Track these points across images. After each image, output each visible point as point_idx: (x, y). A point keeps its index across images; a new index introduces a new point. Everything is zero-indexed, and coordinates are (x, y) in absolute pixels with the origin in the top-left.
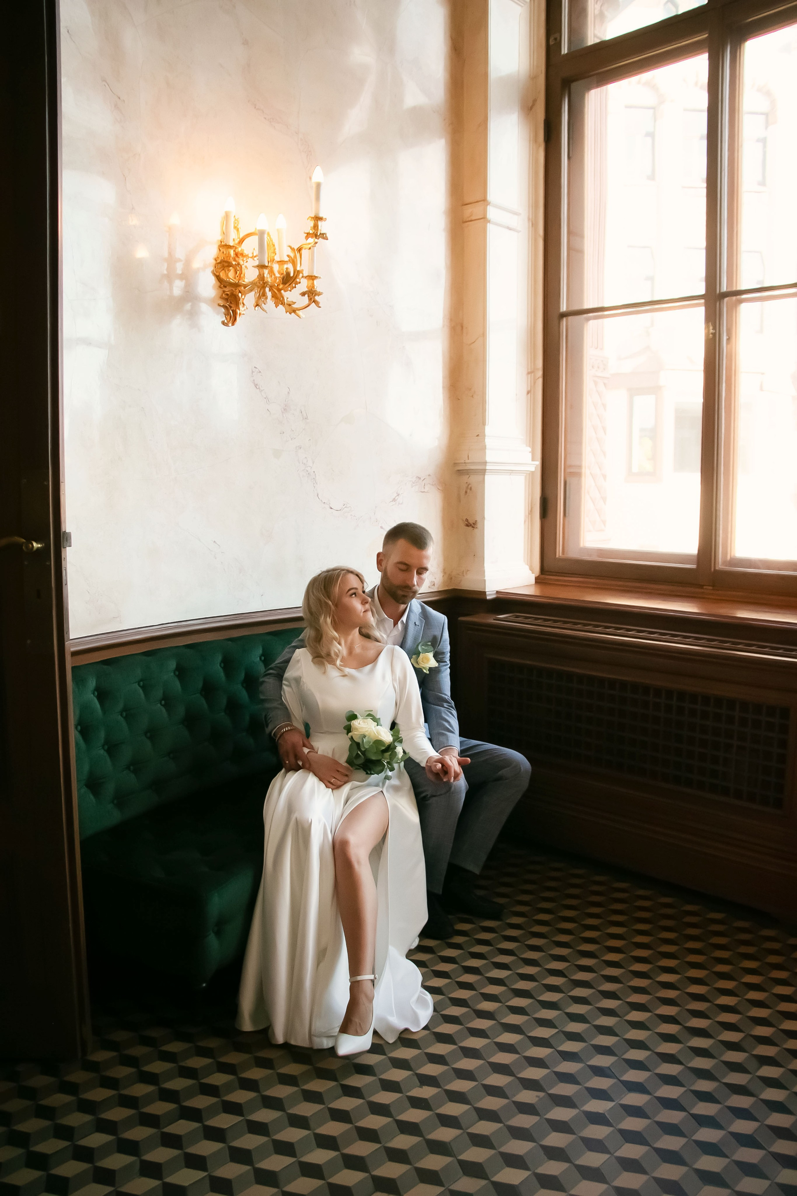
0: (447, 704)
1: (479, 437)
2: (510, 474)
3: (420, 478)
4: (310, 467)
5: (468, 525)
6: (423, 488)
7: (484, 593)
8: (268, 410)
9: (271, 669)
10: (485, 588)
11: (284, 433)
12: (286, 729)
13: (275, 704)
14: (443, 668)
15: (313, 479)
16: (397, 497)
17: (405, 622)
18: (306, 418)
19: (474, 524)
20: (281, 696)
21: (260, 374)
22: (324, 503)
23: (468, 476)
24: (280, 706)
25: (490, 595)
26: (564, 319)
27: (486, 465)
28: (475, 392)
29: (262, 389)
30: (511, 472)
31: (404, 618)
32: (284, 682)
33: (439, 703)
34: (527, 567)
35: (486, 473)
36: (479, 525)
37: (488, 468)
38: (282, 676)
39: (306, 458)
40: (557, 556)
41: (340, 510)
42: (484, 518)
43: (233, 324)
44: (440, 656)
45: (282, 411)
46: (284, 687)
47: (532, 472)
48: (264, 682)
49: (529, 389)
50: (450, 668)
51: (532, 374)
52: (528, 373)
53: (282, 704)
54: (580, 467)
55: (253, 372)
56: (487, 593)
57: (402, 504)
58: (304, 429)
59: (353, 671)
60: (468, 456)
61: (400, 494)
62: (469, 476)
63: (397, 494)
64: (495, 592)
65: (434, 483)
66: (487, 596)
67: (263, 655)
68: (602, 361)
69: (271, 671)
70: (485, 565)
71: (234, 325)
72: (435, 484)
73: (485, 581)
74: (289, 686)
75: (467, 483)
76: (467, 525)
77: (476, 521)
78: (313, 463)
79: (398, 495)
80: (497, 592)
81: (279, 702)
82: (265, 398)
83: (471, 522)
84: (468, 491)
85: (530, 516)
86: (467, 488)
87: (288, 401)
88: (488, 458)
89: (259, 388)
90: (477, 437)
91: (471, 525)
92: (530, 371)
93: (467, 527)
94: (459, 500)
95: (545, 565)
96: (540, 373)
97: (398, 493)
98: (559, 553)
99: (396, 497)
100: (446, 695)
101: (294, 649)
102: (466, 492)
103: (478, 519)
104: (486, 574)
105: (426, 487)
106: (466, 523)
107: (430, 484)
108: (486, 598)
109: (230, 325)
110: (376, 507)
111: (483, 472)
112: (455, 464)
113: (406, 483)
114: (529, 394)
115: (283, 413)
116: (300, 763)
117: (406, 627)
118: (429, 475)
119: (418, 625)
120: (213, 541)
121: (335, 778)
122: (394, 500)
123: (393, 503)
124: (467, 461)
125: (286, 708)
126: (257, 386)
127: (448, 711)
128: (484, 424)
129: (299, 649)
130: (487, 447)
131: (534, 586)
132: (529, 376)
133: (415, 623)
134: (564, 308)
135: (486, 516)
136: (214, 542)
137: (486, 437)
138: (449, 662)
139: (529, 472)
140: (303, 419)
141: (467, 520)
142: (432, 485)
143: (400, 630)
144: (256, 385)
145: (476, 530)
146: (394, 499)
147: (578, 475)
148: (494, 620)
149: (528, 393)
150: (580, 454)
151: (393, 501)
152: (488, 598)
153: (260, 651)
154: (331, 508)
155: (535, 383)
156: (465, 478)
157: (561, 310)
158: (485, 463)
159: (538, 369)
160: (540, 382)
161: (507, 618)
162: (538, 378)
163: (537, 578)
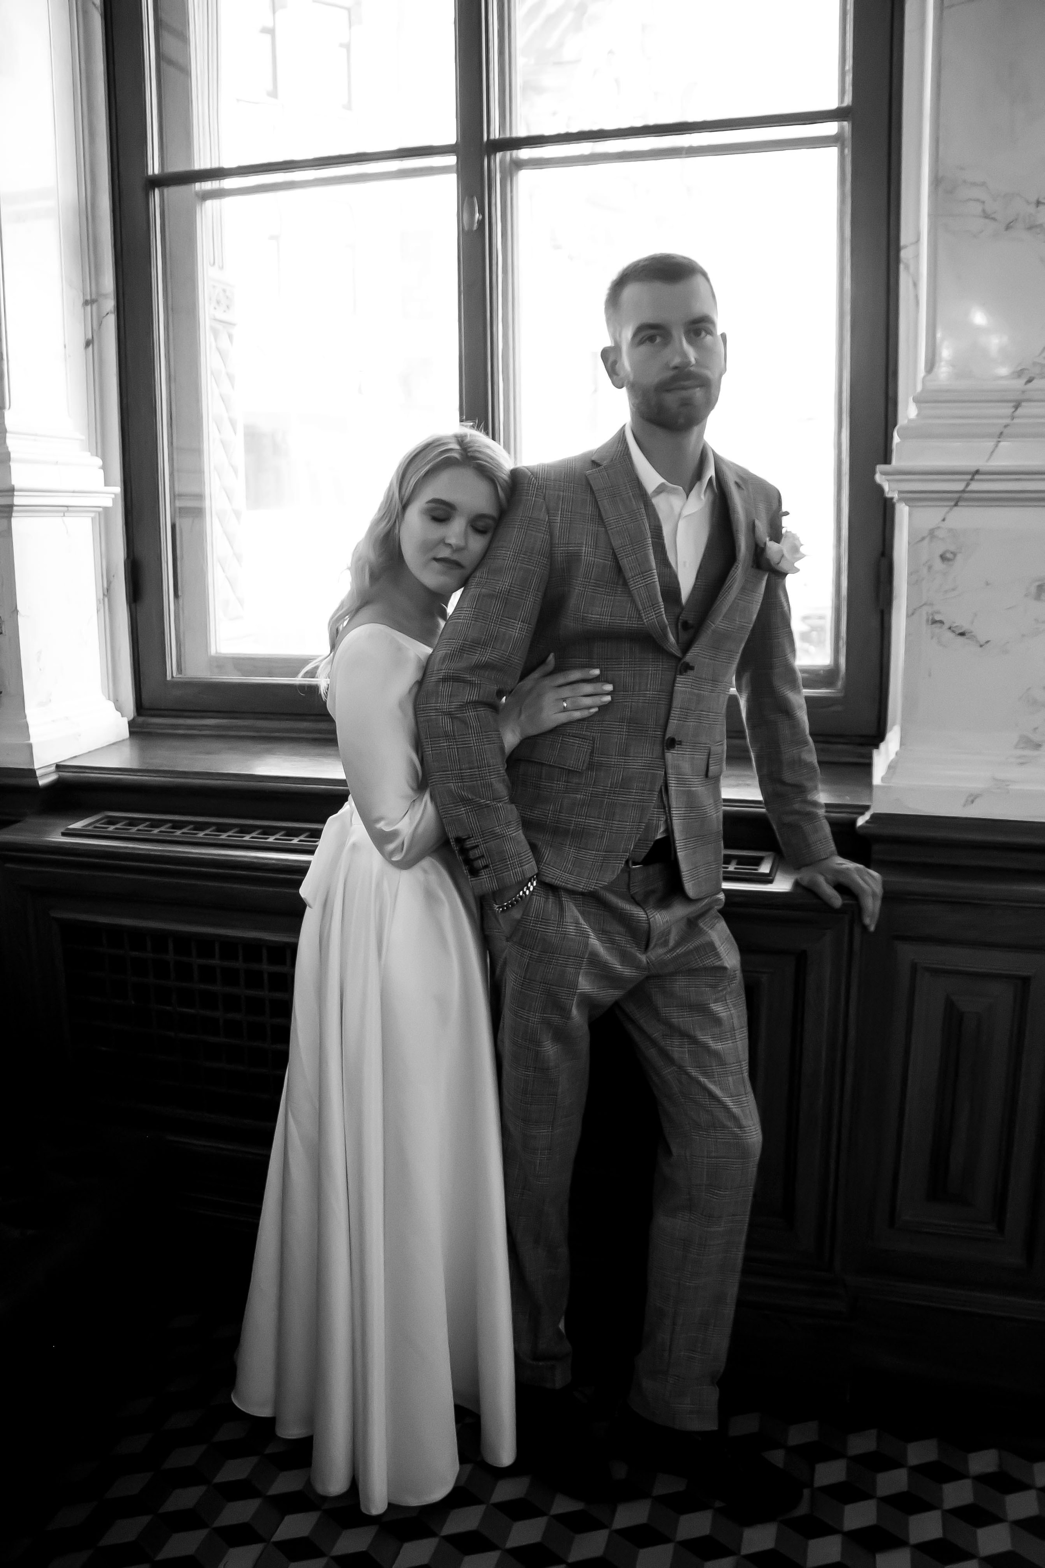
7: (31, 773)
10: (32, 763)
25: (44, 775)
26: (157, 192)
27: (13, 496)
30: (66, 510)
34: (111, 704)
35: (14, 514)
36: (5, 627)
37: (16, 501)
40: (169, 678)
42: (15, 612)
47: (106, 509)
49: (89, 336)
51: (95, 306)
52: (86, 303)
54: (200, 497)
56: (38, 773)
64: (53, 768)
66: (38, 779)
68: (224, 291)
70: (28, 711)
73: (30, 746)
80: (59, 767)
85: (106, 600)
88: (17, 480)
92: (88, 297)
95: (144, 696)
96: (110, 304)
98: (172, 671)
103: (2, 613)
104: (32, 730)
108: (37, 782)
111: (8, 510)
114: (91, 347)
130: (12, 456)
131: (128, 742)
132: (88, 308)
134: (154, 168)
135: (19, 608)
137: (8, 435)
139: (101, 509)
145: (1, 638)
147: (198, 513)
148: (64, 834)
149: (88, 343)
150: (198, 472)
152: (42, 782)
155: (100, 324)
157: (150, 172)
158: (11, 491)
159: (105, 296)
160: (111, 323)
161: (90, 828)
162: (108, 314)
163: (131, 724)
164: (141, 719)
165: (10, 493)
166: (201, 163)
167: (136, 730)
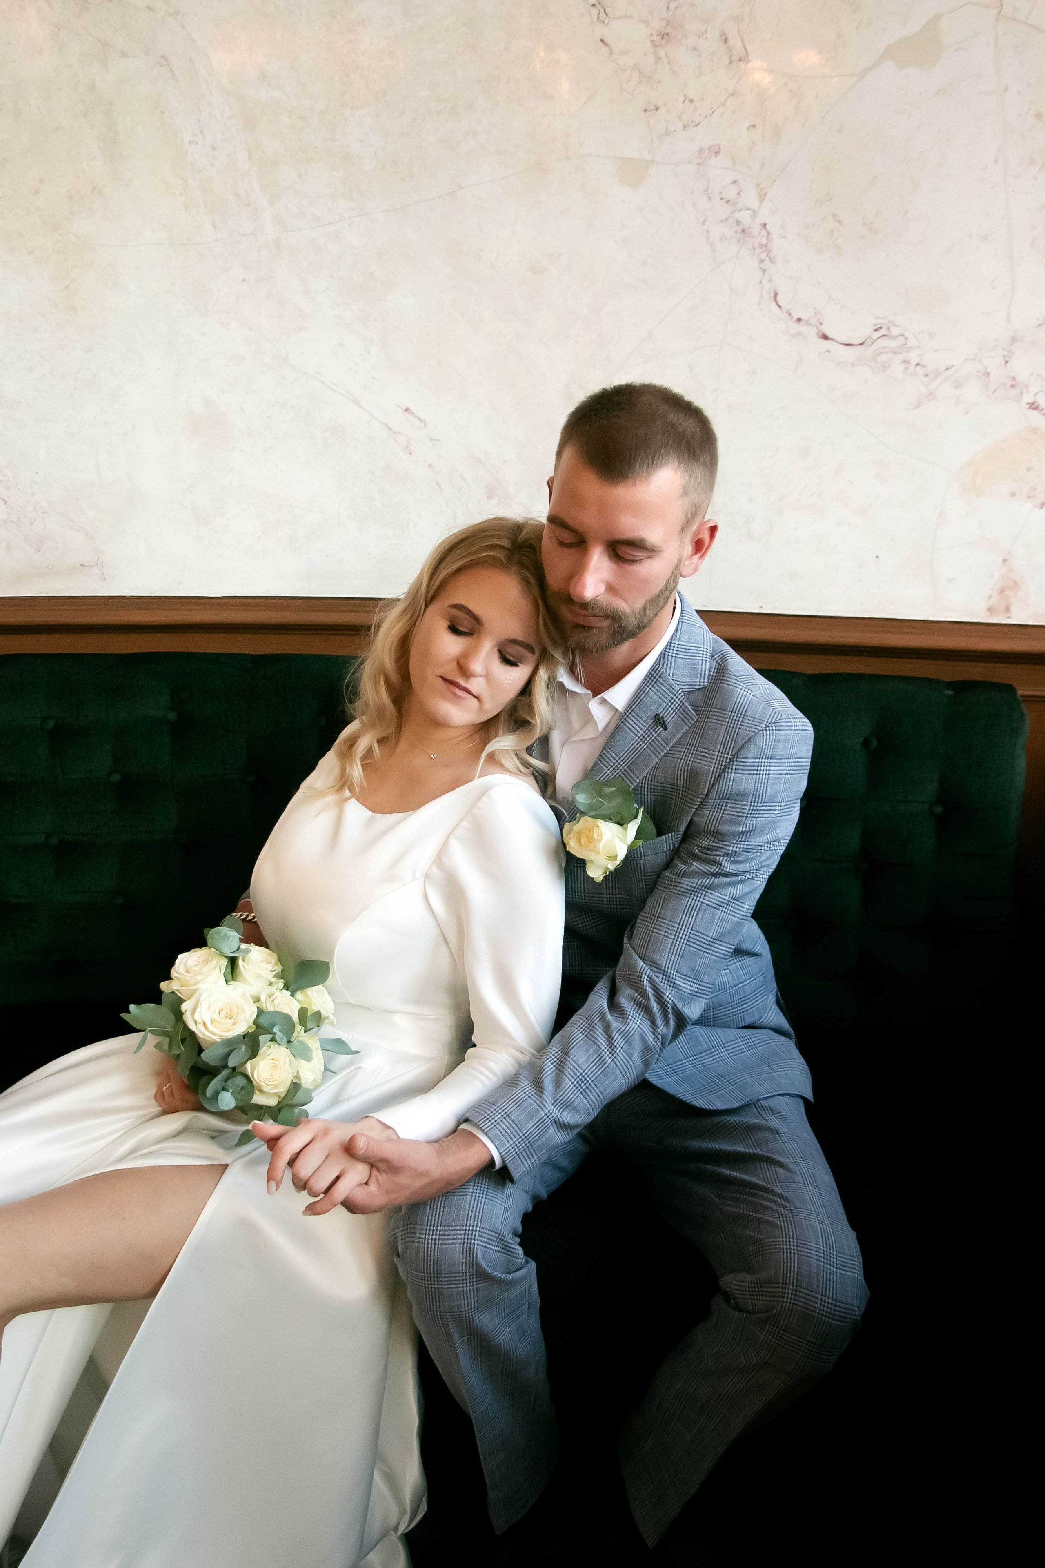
4: (748, 209)
8: (602, 41)
11: (657, 109)
15: (761, 246)
17: (620, 707)
18: (741, 60)
22: (799, 320)
39: (735, 182)
41: (862, 344)
45: (653, 42)
58: (733, 94)
78: (762, 197)
82: (593, 5)
87: (676, 8)
115: (655, 46)
117: (619, 722)
120: (404, 407)
133: (658, 716)
136: (407, 410)
140: (731, 62)
143: (601, 728)
154: (825, 337)
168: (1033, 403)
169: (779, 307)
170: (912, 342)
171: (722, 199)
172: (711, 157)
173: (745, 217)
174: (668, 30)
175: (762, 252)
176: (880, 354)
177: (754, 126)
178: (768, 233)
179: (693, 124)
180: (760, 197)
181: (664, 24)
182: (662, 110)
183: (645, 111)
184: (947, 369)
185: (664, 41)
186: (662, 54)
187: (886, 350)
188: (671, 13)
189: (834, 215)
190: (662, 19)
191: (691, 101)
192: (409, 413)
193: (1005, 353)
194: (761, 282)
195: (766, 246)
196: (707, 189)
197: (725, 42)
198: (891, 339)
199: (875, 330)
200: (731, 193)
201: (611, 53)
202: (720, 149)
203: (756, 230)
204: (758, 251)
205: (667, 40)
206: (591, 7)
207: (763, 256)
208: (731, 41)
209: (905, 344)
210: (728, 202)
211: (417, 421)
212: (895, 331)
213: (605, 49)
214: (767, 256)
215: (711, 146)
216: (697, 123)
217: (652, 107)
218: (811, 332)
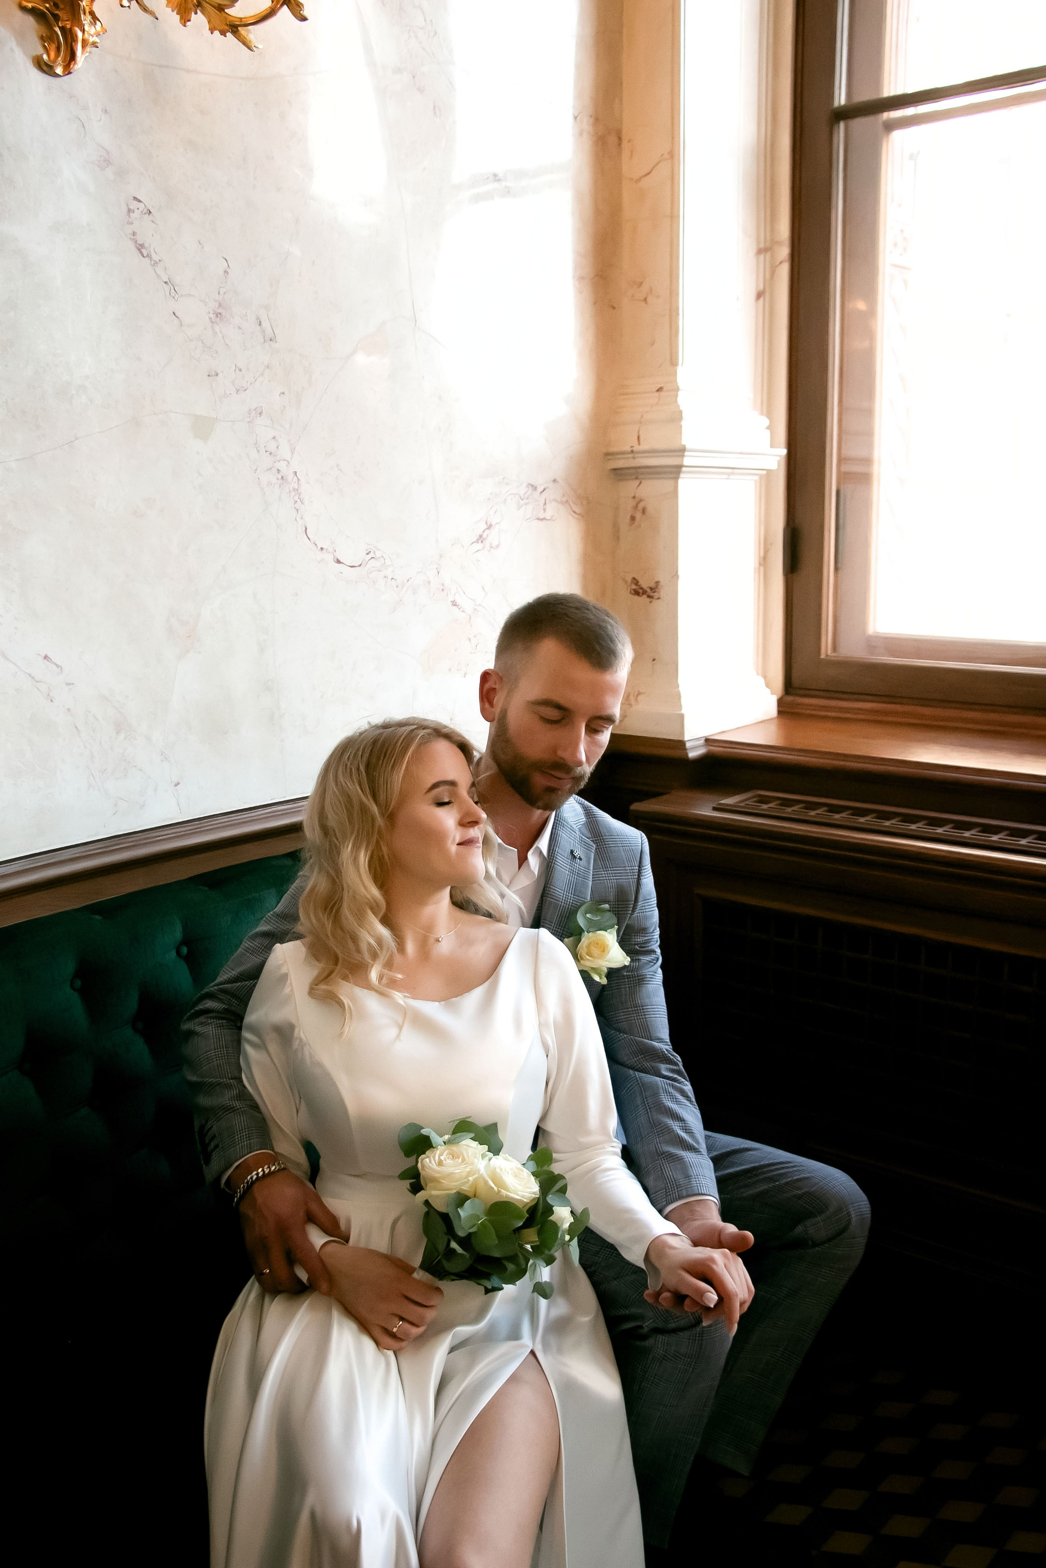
0: (668, 1066)
1: (662, 393)
2: (726, 477)
3: (535, 488)
4: (284, 460)
5: (638, 592)
6: (542, 511)
7: (681, 744)
8: (174, 313)
9: (211, 996)
10: (682, 733)
11: (217, 375)
12: (257, 1174)
13: (226, 1098)
14: (647, 971)
15: (294, 489)
16: (487, 532)
17: (545, 852)
18: (271, 340)
19: (651, 589)
20: (240, 1070)
21: (151, 217)
22: (322, 549)
23: (637, 482)
24: (237, 1104)
25: (694, 748)
26: (842, 125)
27: (683, 456)
28: (651, 289)
29: (155, 257)
30: (731, 472)
31: (543, 843)
32: (246, 1034)
33: (647, 1065)
34: (762, 680)
35: (682, 475)
36: (663, 592)
37: (687, 461)
38: (241, 1018)
39: (274, 438)
40: (823, 656)
41: (360, 565)
42: (676, 576)
43: (68, 71)
44: (640, 939)
45: (210, 318)
46: (248, 1049)
47: (769, 471)
48: (191, 1033)
49: (761, 287)
50: (662, 967)
51: (768, 255)
52: (760, 252)
53: (244, 1095)
54: (868, 461)
55: (130, 211)
56: (688, 745)
57: (498, 546)
58: (267, 367)
59: (431, 1009)
60: (639, 437)
61: (493, 523)
62: (640, 483)
63: (486, 524)
64: (702, 742)
65: (564, 499)
66: (688, 751)
67: (185, 942)
68: (902, 231)
69: (210, 1004)
70: (681, 681)
71: (70, 73)
72: (567, 501)
73: (682, 717)
74: (261, 1046)
75: (634, 497)
76: (636, 593)
77: (657, 583)
78: (293, 451)
79: (490, 527)
80: (708, 741)
81: (235, 1092)
82: (166, 283)
83: (645, 584)
84: (638, 515)
85: (762, 568)
86: (636, 507)
87: (225, 293)
88: (687, 439)
89: (149, 256)
90: (657, 394)
91: (644, 592)
92: (762, 245)
93: (636, 597)
94: (616, 536)
95: (794, 674)
96: (784, 252)
97: (489, 524)
98: (826, 649)
99: (484, 532)
100: (660, 1040)
101: (266, 941)
102: (633, 518)
103: (662, 577)
104: (684, 701)
105: (548, 506)
106: (634, 587)
107: (556, 501)
108: (687, 754)
109: (59, 70)
110: (441, 556)
111: (676, 471)
112: (608, 455)
113: (505, 500)
114: (762, 299)
115: (212, 322)
116: (303, 1275)
117: (548, 864)
118: (554, 481)
119: (580, 859)
120: (43, 655)
121: (402, 1319)
122: (481, 539)
123: (479, 546)
124: (637, 448)
125: (255, 1107)
126: (144, 251)
127: (673, 1087)
128: (673, 362)
129: (282, 942)
130: (684, 414)
131: (776, 721)
132: (762, 257)
133: (572, 852)
134: (841, 99)
135: (680, 573)
136: (46, 657)
137: (680, 393)
138: (658, 951)
139: (764, 472)
140: (265, 341)
141: (635, 581)
142: (561, 503)
143: (536, 873)
144: (140, 248)
145: (656, 603)
146: (481, 536)
147: (865, 479)
148: (715, 809)
149: (759, 295)
150: (869, 434)
151: (477, 542)
152: (692, 755)
153: (177, 933)
154: (338, 562)
155: (773, 273)
156: (630, 488)
157: (836, 104)
158: (681, 451)
159: (779, 243)
160: (784, 271)
161: (743, 804)
162: (781, 263)
163: (780, 702)
164: (790, 698)
165: (681, 454)
166: (891, 88)
167: (785, 710)
168: (454, 601)
169: (309, 539)
170: (388, 562)
171: (266, 451)
172: (256, 417)
173: (282, 465)
174: (220, 310)
175: (295, 495)
176: (371, 573)
177: (283, 393)
178: (298, 479)
179: (243, 389)
180: (292, 450)
181: (217, 305)
182: (220, 375)
183: (209, 376)
184: (408, 581)
185: (218, 319)
186: (217, 329)
187: (374, 569)
188: (221, 296)
189: (338, 465)
190: (215, 301)
191: (240, 370)
192: (48, 660)
193: (437, 566)
194: (296, 520)
195: (297, 490)
196: (256, 444)
197: (260, 325)
198: (376, 560)
199: (367, 554)
200: (272, 446)
201: (181, 325)
202: (262, 410)
203: (290, 477)
204: (293, 493)
205: (220, 318)
206: (164, 283)
207: (296, 498)
208: (263, 324)
209: (385, 564)
210: (271, 454)
211: (55, 667)
212: (378, 554)
213: (176, 320)
214: (299, 498)
215: (256, 408)
216: (245, 388)
217: (213, 374)
218: (330, 558)
